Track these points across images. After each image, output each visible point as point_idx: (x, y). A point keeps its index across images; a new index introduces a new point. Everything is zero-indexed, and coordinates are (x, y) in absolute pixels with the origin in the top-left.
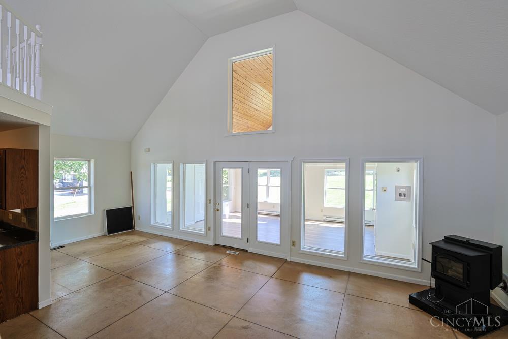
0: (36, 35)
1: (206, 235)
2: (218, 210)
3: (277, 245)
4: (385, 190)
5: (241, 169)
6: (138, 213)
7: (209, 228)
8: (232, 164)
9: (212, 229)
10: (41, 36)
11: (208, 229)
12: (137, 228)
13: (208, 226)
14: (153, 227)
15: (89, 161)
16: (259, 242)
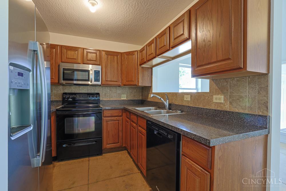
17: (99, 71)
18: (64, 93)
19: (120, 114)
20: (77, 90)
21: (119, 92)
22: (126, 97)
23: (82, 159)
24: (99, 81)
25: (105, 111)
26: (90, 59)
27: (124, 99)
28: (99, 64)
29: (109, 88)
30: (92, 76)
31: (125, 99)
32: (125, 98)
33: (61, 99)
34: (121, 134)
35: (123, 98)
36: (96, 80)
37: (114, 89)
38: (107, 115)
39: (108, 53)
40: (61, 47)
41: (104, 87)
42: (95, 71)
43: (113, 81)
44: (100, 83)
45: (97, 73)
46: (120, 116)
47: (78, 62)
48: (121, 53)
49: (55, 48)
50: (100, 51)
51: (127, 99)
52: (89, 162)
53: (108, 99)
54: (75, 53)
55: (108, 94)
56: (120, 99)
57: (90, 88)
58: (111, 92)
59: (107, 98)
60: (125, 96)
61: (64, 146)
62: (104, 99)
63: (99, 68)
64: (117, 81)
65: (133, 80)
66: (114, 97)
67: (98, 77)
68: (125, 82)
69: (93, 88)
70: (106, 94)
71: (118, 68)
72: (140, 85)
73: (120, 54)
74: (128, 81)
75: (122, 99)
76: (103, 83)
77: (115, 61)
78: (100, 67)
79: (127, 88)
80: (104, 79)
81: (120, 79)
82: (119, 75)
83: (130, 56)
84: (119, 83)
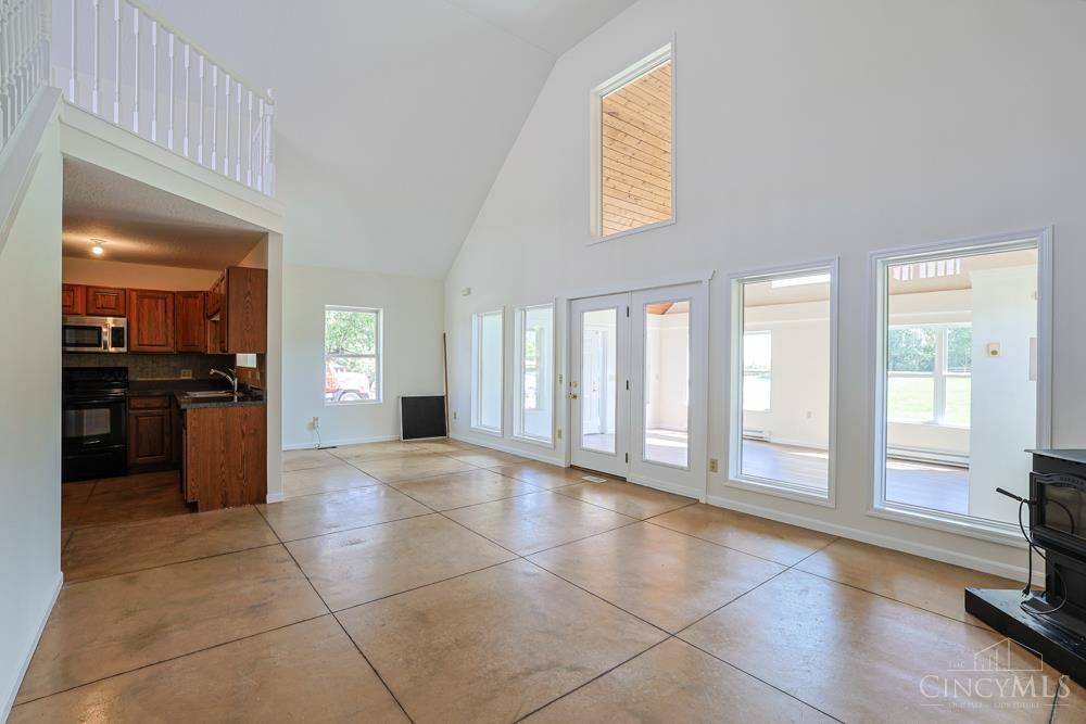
0: (266, 102)
1: (555, 448)
2: (575, 397)
3: (682, 469)
4: (994, 353)
5: (614, 311)
6: (453, 408)
7: (560, 432)
8: (599, 300)
9: (564, 435)
10: (273, 104)
11: (557, 433)
12: (452, 434)
13: (558, 428)
14: (474, 432)
15: (377, 312)
16: (647, 462)
17: (123, 328)
19: (166, 404)
20: (73, 362)
21: (173, 365)
22: (191, 374)
24: (123, 347)
25: (132, 400)
26: (103, 306)
27: (186, 378)
28: (122, 313)
30: (107, 338)
31: (190, 378)
32: (188, 376)
34: (167, 440)
35: (184, 376)
36: (117, 344)
37: (163, 362)
38: (137, 406)
39: (144, 294)
42: (113, 327)
43: (156, 345)
44: (124, 350)
45: (116, 332)
46: (166, 408)
47: (76, 312)
48: (174, 294)
50: (125, 290)
51: (193, 379)
53: (148, 379)
54: (69, 296)
55: (150, 371)
56: (177, 379)
57: (104, 358)
58: (155, 365)
59: (147, 377)
60: (189, 372)
62: (139, 379)
63: (122, 323)
64: (164, 346)
65: (197, 344)
66: (164, 374)
67: (121, 339)
68: (181, 347)
69: (112, 359)
70: (142, 369)
71: (166, 321)
73: (170, 295)
74: (185, 345)
75: (182, 378)
76: (133, 349)
77: (160, 308)
78: (125, 320)
79: (187, 359)
80: (134, 341)
81: (171, 340)
82: (170, 334)
83: (190, 301)
84: (169, 349)
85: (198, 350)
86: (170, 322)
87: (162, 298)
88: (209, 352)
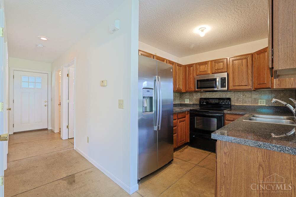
17: (225, 78)
18: (201, 98)
20: (210, 96)
21: (255, 97)
22: (265, 102)
23: (206, 151)
24: (226, 87)
25: (227, 116)
26: (217, 68)
27: (262, 105)
28: (225, 71)
29: (242, 93)
30: (218, 83)
31: (265, 104)
32: (263, 103)
33: (198, 103)
35: (261, 103)
36: (223, 86)
37: (248, 95)
38: (229, 119)
39: (236, 58)
40: (196, 64)
41: (236, 93)
42: (221, 78)
43: (242, 86)
44: (227, 89)
45: (223, 80)
47: (208, 73)
48: (252, 54)
49: (192, 66)
50: (227, 59)
51: (267, 105)
52: (209, 155)
53: (241, 105)
54: (206, 66)
55: (241, 100)
56: (256, 105)
57: (221, 94)
58: (244, 97)
59: (240, 103)
60: (263, 101)
61: (194, 136)
62: (236, 104)
64: (246, 86)
65: (266, 82)
66: (249, 102)
67: (225, 84)
68: (256, 86)
69: (224, 94)
70: (238, 99)
71: (247, 71)
72: (274, 88)
73: (250, 56)
74: (260, 84)
75: (259, 104)
76: (231, 88)
77: (244, 65)
78: (226, 74)
79: (267, 92)
80: (231, 84)
81: (250, 82)
82: (250, 78)
83: (261, 55)
84: (250, 87)
85: (268, 86)
86: (250, 72)
87: (245, 59)
88: (275, 87)
